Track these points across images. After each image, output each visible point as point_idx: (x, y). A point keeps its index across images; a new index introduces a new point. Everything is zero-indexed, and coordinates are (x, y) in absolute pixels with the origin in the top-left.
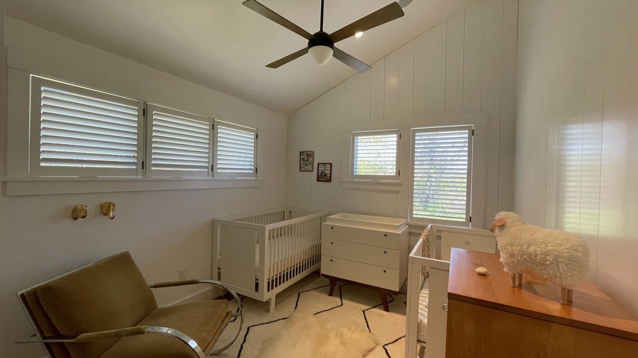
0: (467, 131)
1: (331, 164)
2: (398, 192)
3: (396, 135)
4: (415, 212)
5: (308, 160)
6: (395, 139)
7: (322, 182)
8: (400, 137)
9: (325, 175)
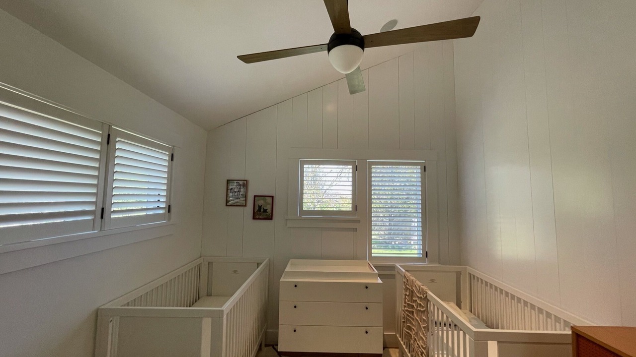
0: (420, 167)
1: (272, 197)
2: (356, 230)
3: (351, 167)
4: (373, 251)
5: (239, 191)
6: (351, 171)
7: (262, 220)
8: (355, 169)
9: (265, 211)
